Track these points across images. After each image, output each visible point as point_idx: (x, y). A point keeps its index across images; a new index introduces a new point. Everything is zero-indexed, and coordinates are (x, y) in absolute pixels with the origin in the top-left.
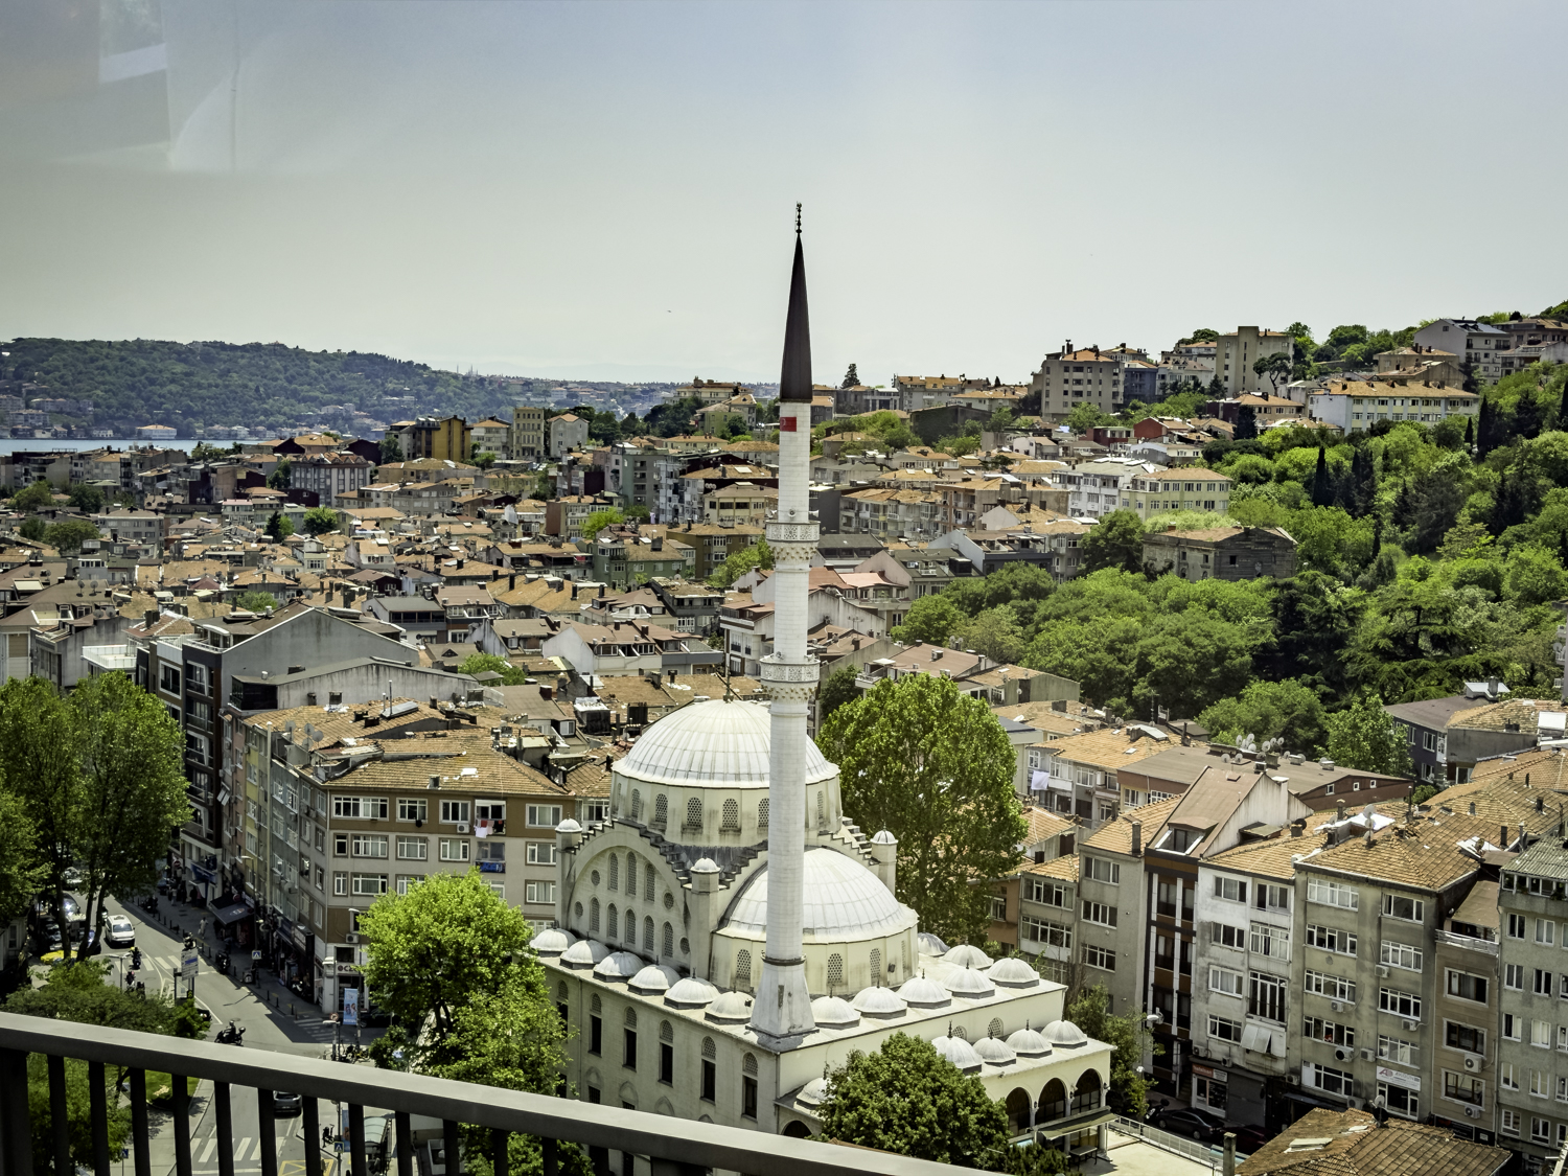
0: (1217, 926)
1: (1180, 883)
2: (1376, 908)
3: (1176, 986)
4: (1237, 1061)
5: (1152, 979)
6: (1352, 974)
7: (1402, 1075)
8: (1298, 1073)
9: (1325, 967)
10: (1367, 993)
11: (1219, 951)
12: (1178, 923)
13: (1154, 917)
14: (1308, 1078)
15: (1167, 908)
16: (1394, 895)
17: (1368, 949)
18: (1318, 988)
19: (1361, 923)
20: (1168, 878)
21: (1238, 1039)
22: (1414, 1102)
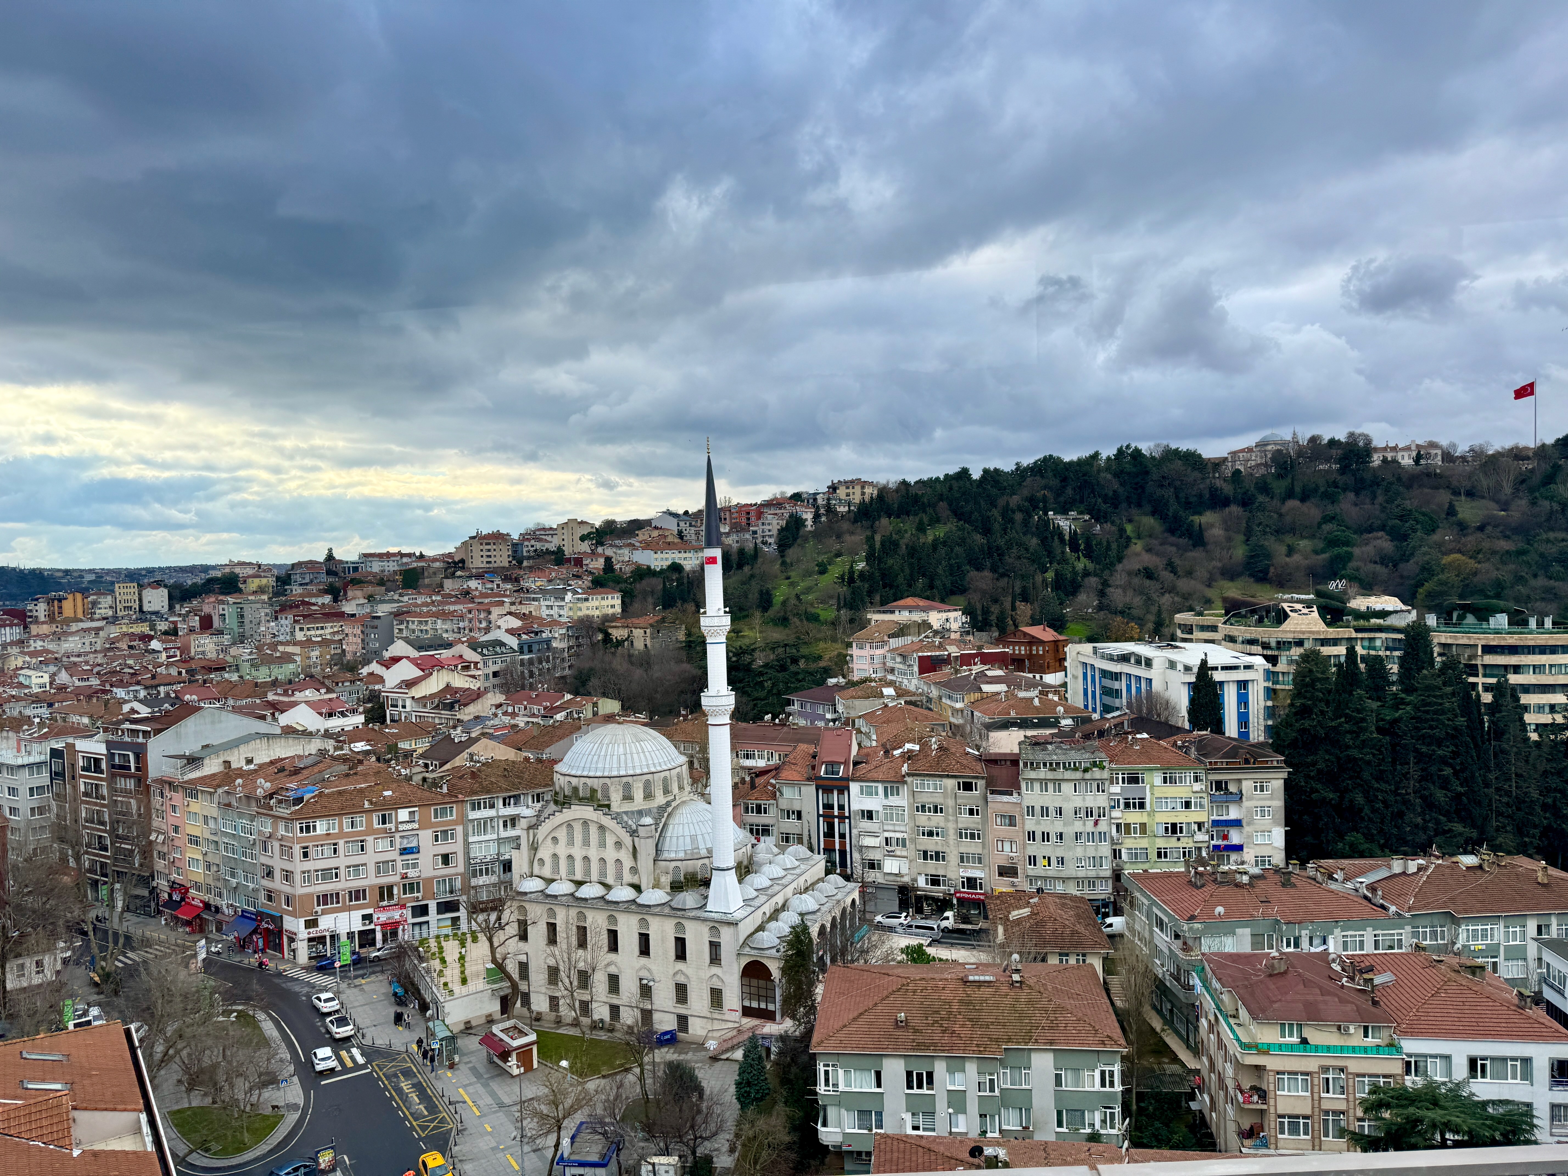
0: (863, 811)
1: (835, 793)
2: (953, 789)
3: (837, 847)
4: (880, 881)
5: (822, 846)
6: (942, 824)
7: (974, 871)
8: (916, 880)
9: (926, 823)
10: (951, 832)
11: (865, 824)
12: (836, 813)
13: (821, 812)
14: (921, 882)
15: (828, 806)
16: (961, 781)
17: (950, 810)
18: (923, 834)
19: (945, 797)
20: (828, 790)
21: (879, 868)
22: (981, 884)
